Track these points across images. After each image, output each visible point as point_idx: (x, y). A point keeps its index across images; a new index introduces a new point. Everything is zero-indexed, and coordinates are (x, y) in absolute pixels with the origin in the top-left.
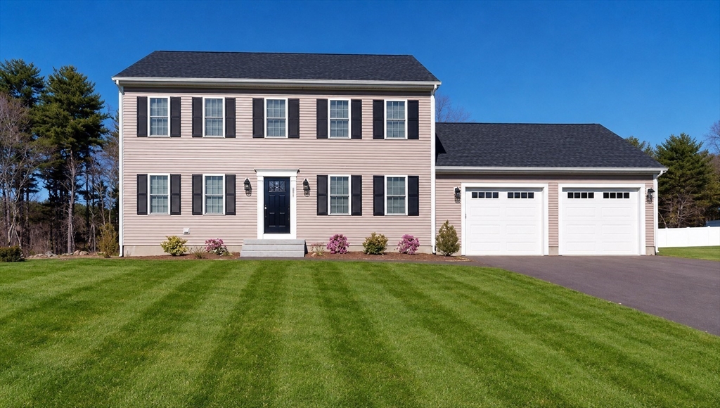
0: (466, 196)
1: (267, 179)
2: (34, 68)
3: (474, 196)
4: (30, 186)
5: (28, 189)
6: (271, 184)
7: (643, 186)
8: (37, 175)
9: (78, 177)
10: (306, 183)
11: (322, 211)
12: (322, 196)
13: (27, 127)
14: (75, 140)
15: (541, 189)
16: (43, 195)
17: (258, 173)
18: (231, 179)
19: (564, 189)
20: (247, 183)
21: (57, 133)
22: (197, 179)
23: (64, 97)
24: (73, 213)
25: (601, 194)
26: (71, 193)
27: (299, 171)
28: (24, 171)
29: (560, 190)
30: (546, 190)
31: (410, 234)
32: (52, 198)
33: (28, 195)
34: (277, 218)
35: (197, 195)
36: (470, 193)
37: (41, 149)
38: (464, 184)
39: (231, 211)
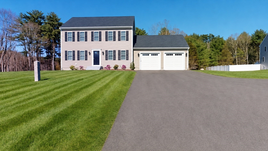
0: (141, 55)
1: (94, 52)
2: (42, 13)
3: (143, 55)
4: (41, 52)
5: (40, 53)
6: (95, 52)
7: (184, 52)
8: (43, 48)
9: (56, 49)
10: (103, 52)
11: (106, 59)
12: (106, 55)
13: (40, 33)
14: (55, 37)
15: (159, 53)
16: (45, 55)
17: (92, 50)
18: (86, 52)
19: (165, 53)
20: (89, 52)
21: (49, 35)
22: (78, 52)
23: (51, 22)
24: (54, 61)
25: (175, 54)
26: (53, 54)
27: (101, 49)
28: (39, 47)
29: (164, 53)
30: (160, 54)
31: (124, 65)
32: (47, 56)
33: (40, 55)
34: (96, 62)
35: (78, 55)
36: (142, 55)
37: (44, 40)
38: (140, 52)
39: (86, 59)
